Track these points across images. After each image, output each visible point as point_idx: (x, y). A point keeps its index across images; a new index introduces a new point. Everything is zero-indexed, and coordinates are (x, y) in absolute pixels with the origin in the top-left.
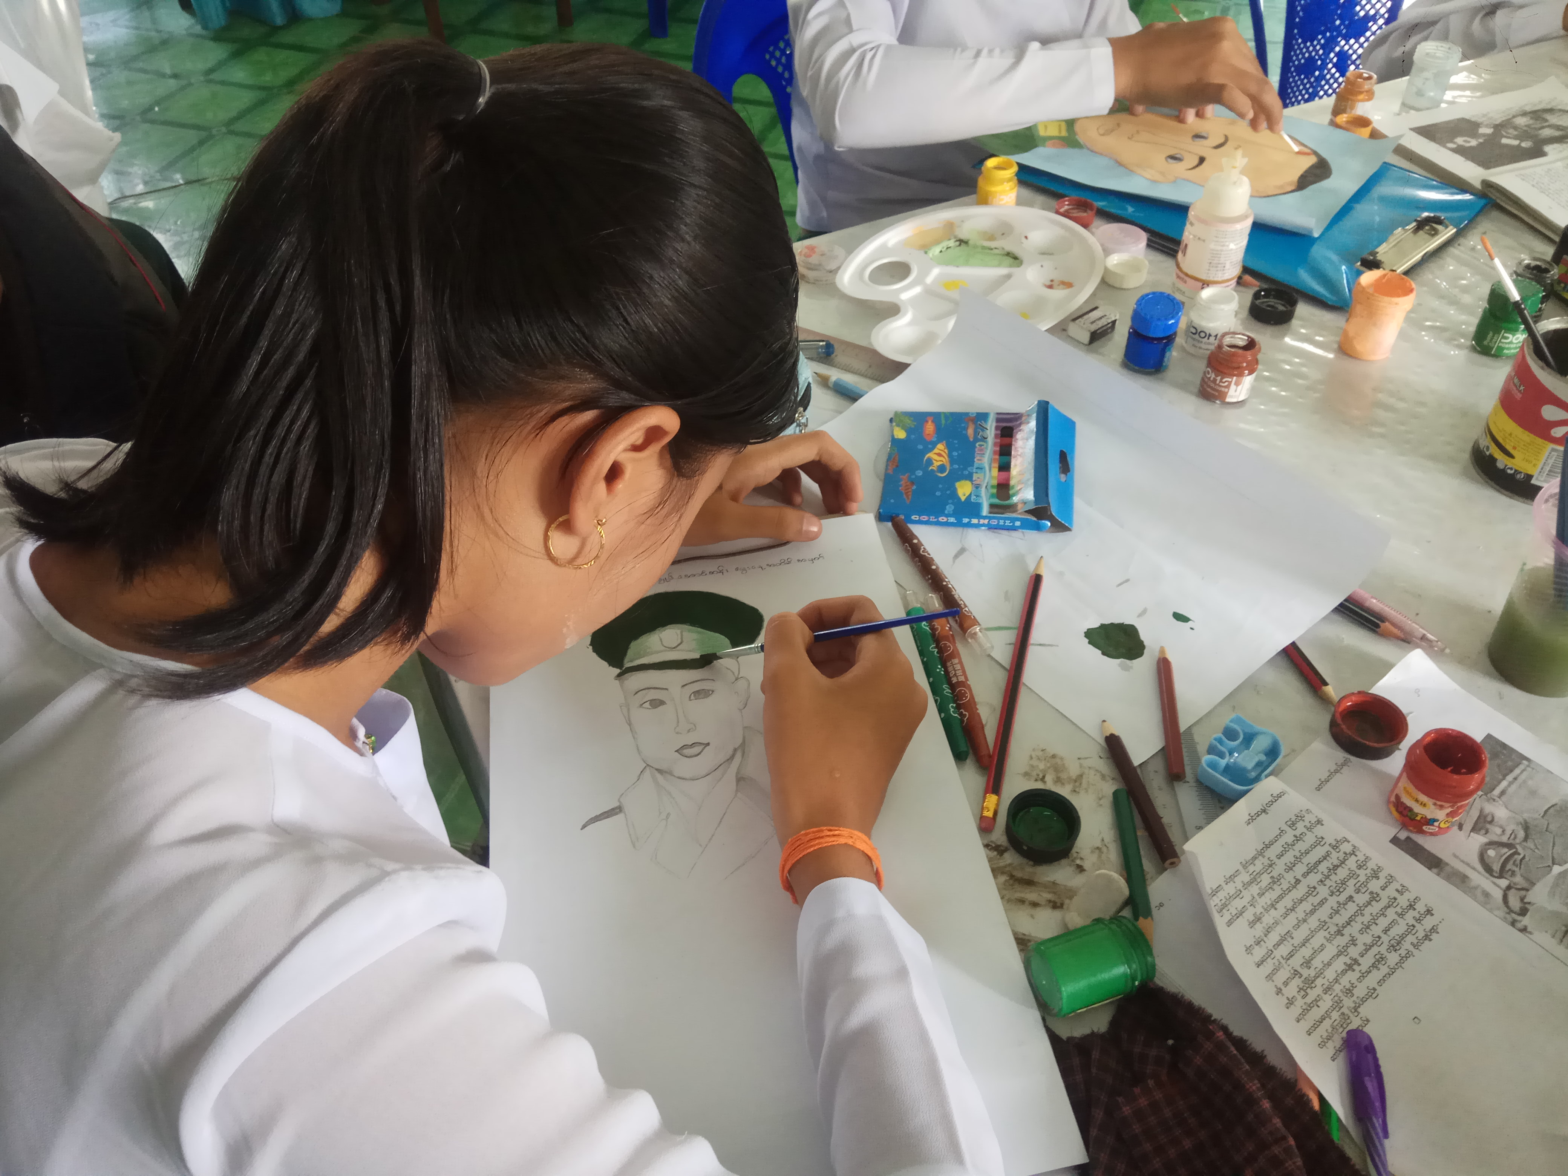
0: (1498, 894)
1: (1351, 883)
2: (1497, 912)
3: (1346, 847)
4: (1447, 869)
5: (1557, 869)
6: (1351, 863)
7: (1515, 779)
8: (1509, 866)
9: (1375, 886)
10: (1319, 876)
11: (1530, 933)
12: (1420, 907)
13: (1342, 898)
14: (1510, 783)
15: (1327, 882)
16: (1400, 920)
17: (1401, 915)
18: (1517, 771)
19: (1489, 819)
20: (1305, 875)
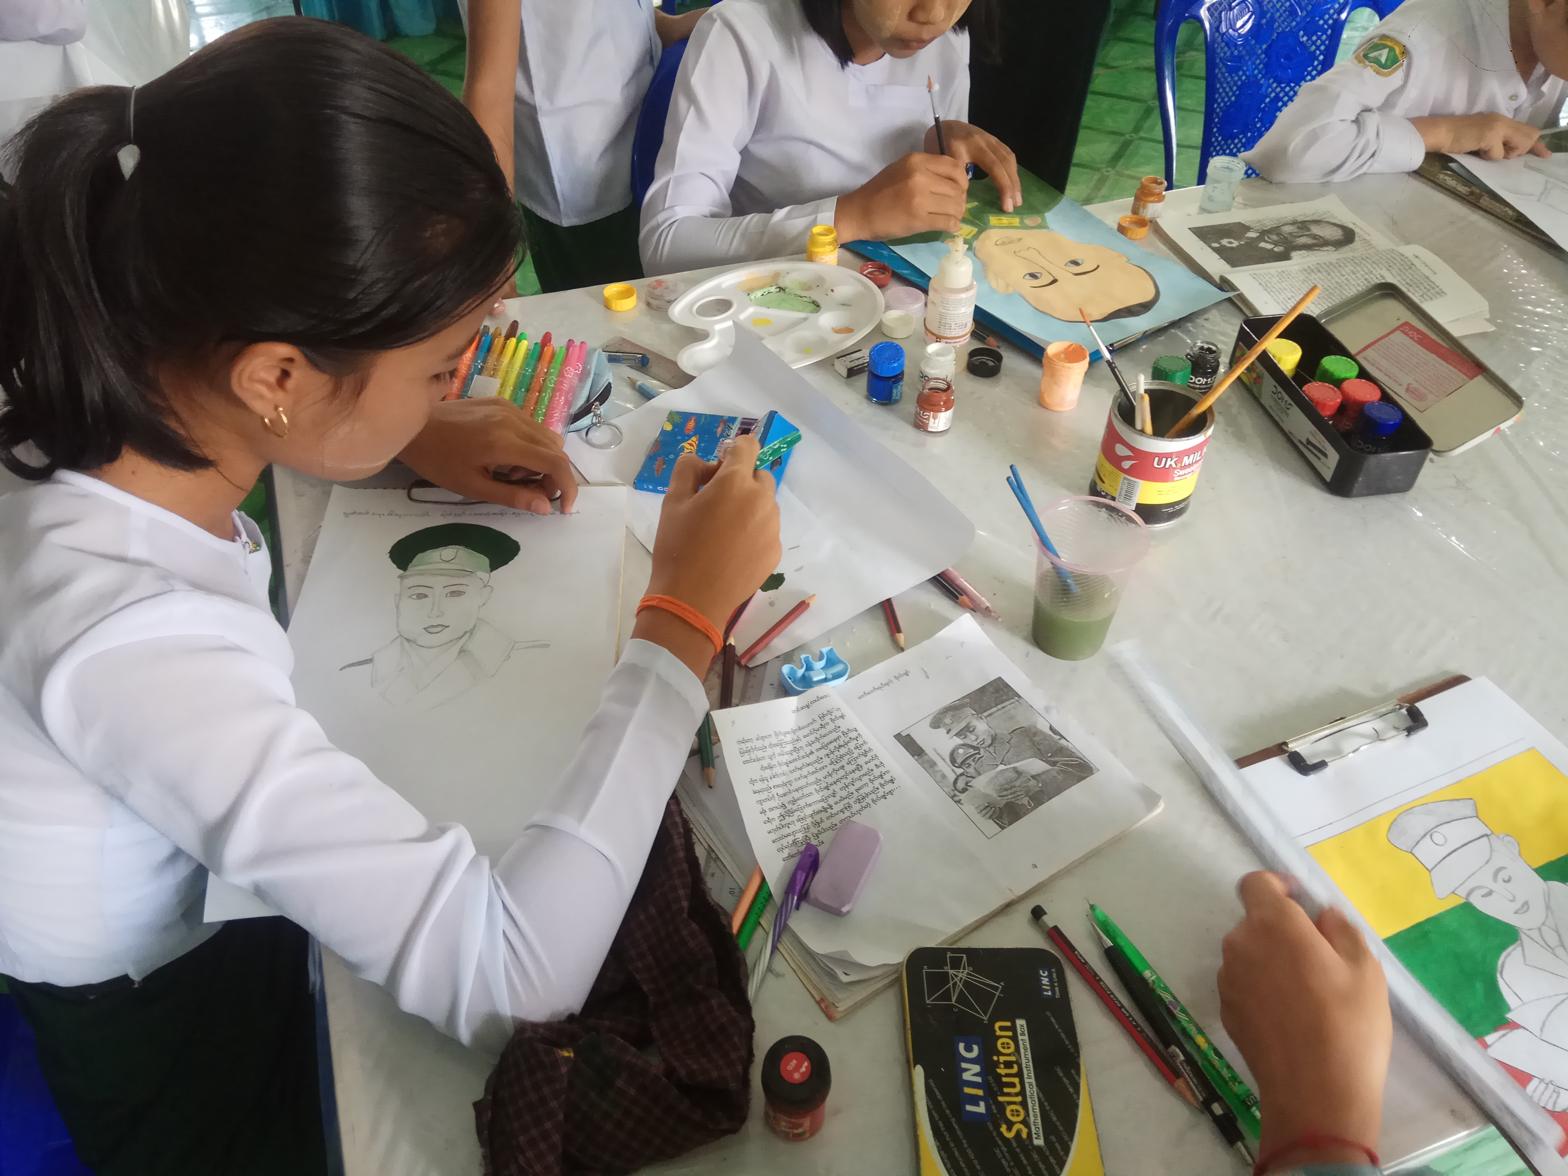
0: (952, 777)
1: (846, 758)
2: (945, 789)
3: (853, 735)
4: (926, 758)
5: (1002, 767)
6: (852, 745)
7: (1003, 708)
8: (970, 761)
9: (861, 761)
10: (828, 751)
11: (962, 804)
12: (887, 777)
13: (837, 767)
14: (999, 710)
15: (831, 756)
16: (870, 784)
17: (871, 781)
18: (1007, 703)
19: (971, 729)
20: (817, 750)
